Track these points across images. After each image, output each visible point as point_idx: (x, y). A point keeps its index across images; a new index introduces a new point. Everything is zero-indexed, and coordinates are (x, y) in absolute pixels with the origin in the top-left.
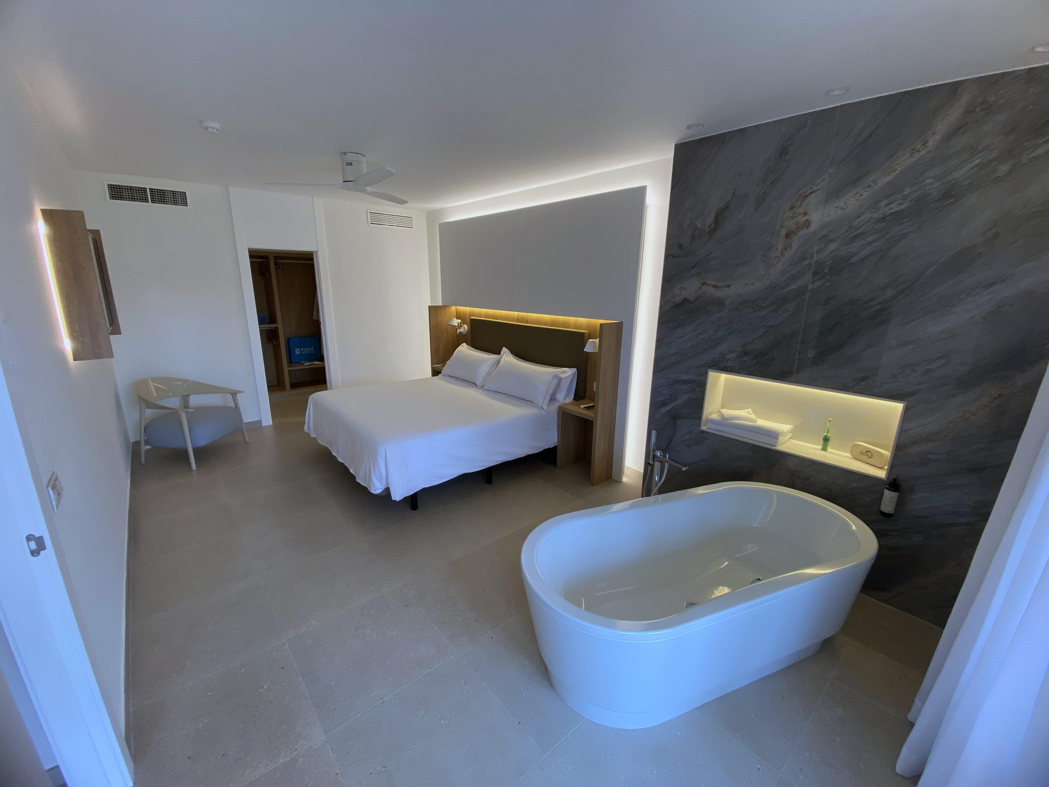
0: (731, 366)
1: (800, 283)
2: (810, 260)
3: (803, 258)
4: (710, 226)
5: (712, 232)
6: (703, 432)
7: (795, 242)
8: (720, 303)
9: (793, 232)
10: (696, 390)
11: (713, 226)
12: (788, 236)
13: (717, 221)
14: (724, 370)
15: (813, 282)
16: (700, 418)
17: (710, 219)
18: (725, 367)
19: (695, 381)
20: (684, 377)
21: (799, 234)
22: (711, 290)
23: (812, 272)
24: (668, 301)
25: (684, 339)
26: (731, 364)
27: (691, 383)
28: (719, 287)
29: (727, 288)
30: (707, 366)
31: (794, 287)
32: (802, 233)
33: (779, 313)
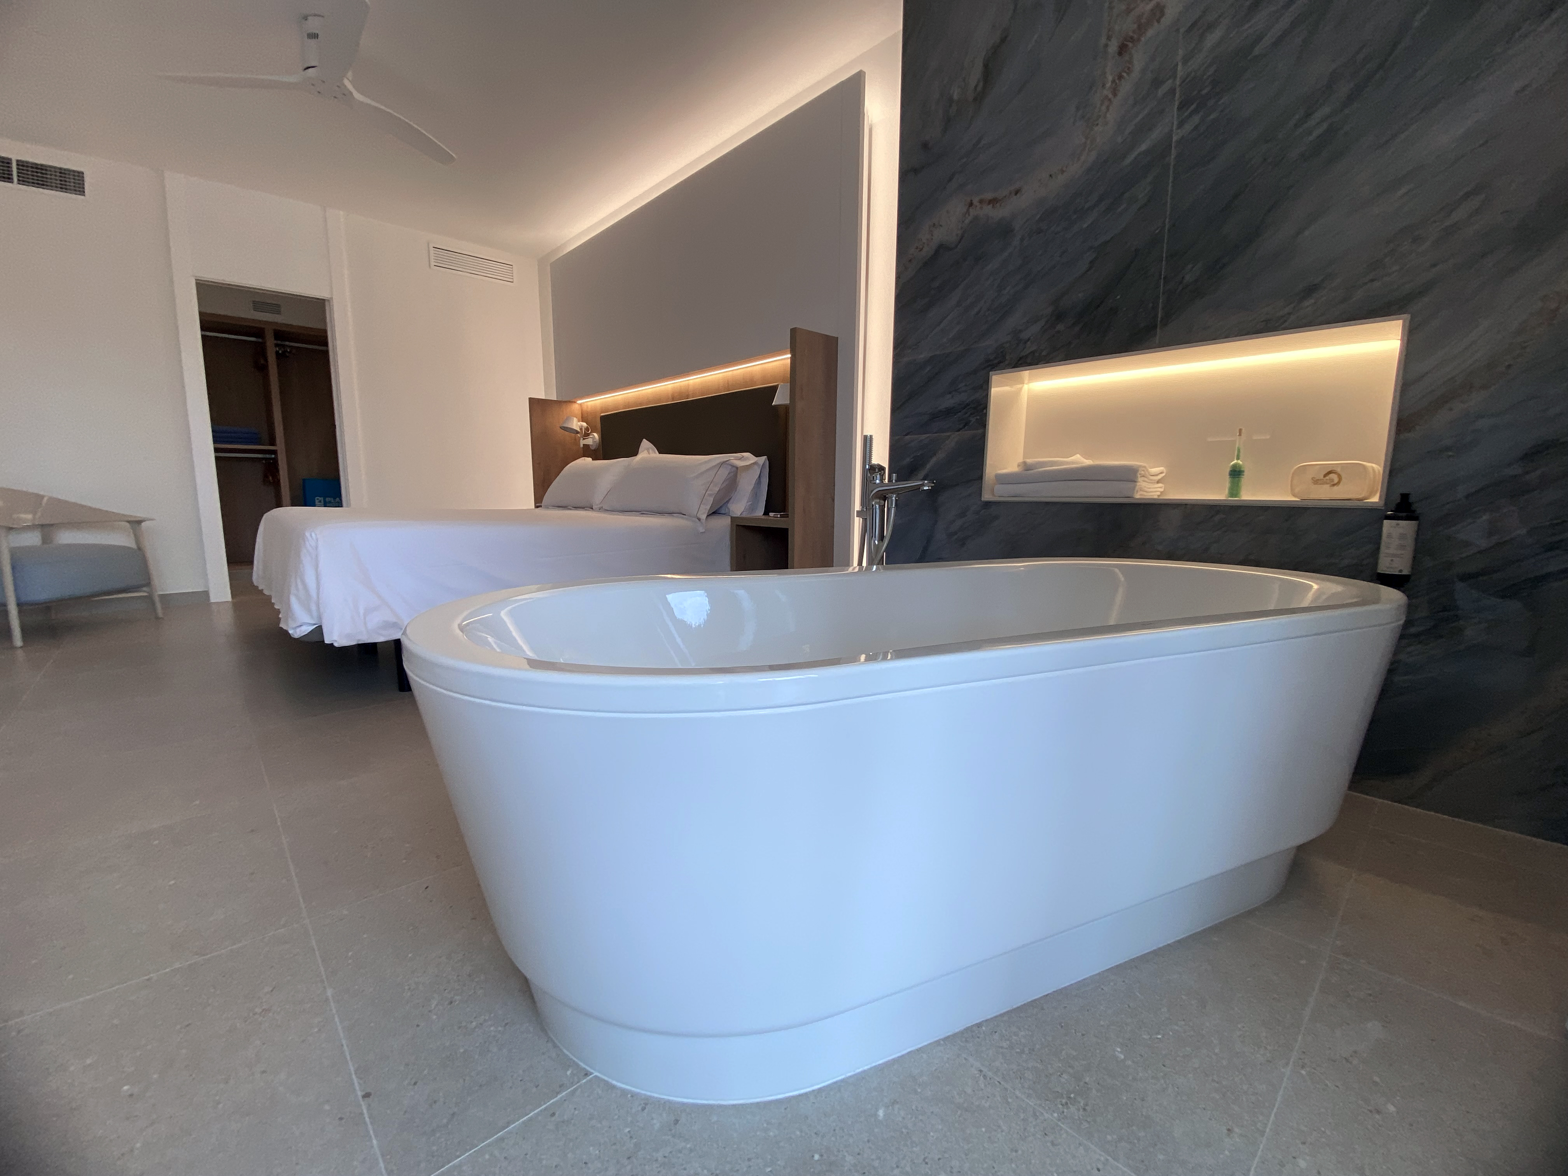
0: (1033, 352)
1: (1156, 134)
2: (1170, 81)
3: (1157, 83)
4: (976, 87)
5: (979, 98)
6: (988, 504)
7: (1139, 58)
8: (1004, 230)
9: (1132, 39)
10: (970, 421)
11: (979, 88)
12: (1122, 49)
13: (988, 74)
14: (1021, 364)
15: (1180, 125)
16: (981, 478)
17: (975, 76)
18: (1021, 358)
19: (968, 405)
20: (948, 402)
21: (1143, 39)
22: (988, 210)
23: (1177, 103)
24: (910, 261)
25: (942, 325)
26: (1034, 348)
27: (960, 412)
28: (1000, 200)
29: (1015, 197)
30: (988, 366)
31: (1143, 147)
32: (1150, 33)
33: (1119, 210)
